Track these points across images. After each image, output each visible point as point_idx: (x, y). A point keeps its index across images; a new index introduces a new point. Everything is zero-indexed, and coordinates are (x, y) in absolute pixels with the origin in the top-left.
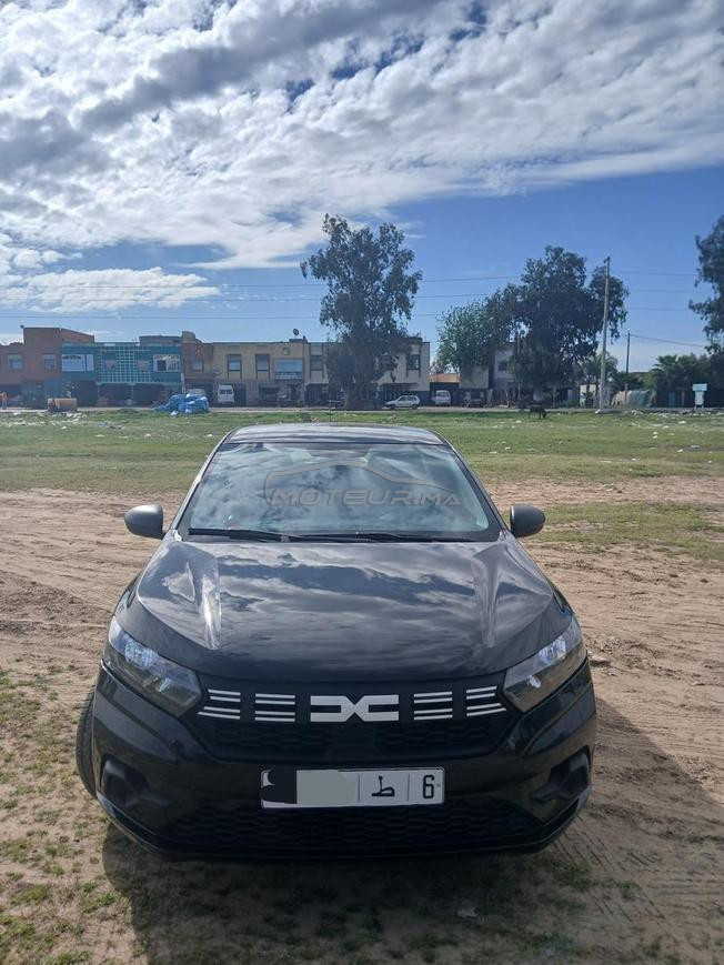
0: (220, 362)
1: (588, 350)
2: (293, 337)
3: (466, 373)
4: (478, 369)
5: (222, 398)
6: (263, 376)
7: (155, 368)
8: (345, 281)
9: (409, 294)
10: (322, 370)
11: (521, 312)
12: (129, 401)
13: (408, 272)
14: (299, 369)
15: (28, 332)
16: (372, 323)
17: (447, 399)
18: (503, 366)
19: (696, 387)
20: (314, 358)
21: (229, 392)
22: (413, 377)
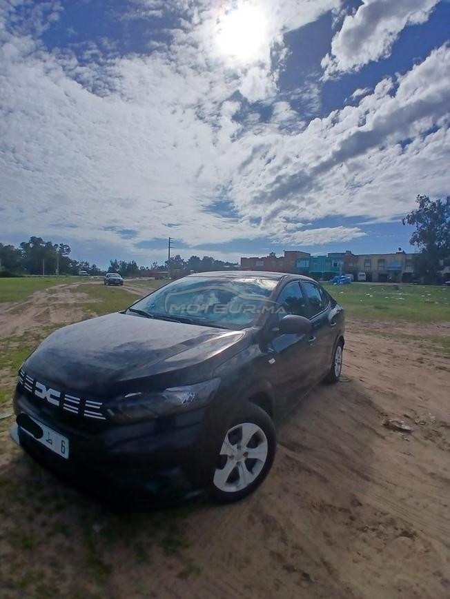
0: (361, 263)
2: (398, 251)
5: (360, 278)
6: (380, 269)
7: (333, 265)
8: (425, 224)
10: (411, 266)
12: (321, 279)
14: (399, 266)
15: (286, 253)
16: (439, 244)
20: (407, 261)
21: (364, 275)
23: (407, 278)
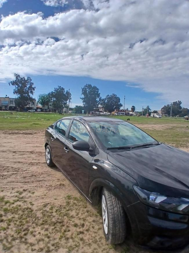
1: (65, 104)
2: (6, 96)
3: (43, 106)
4: (46, 106)
8: (19, 86)
9: (33, 91)
10: (13, 103)
11: (54, 96)
13: (33, 87)
14: (7, 103)
16: (25, 95)
17: (40, 111)
18: (50, 105)
19: (82, 111)
20: (11, 101)
22: (33, 106)
23: (11, 109)
